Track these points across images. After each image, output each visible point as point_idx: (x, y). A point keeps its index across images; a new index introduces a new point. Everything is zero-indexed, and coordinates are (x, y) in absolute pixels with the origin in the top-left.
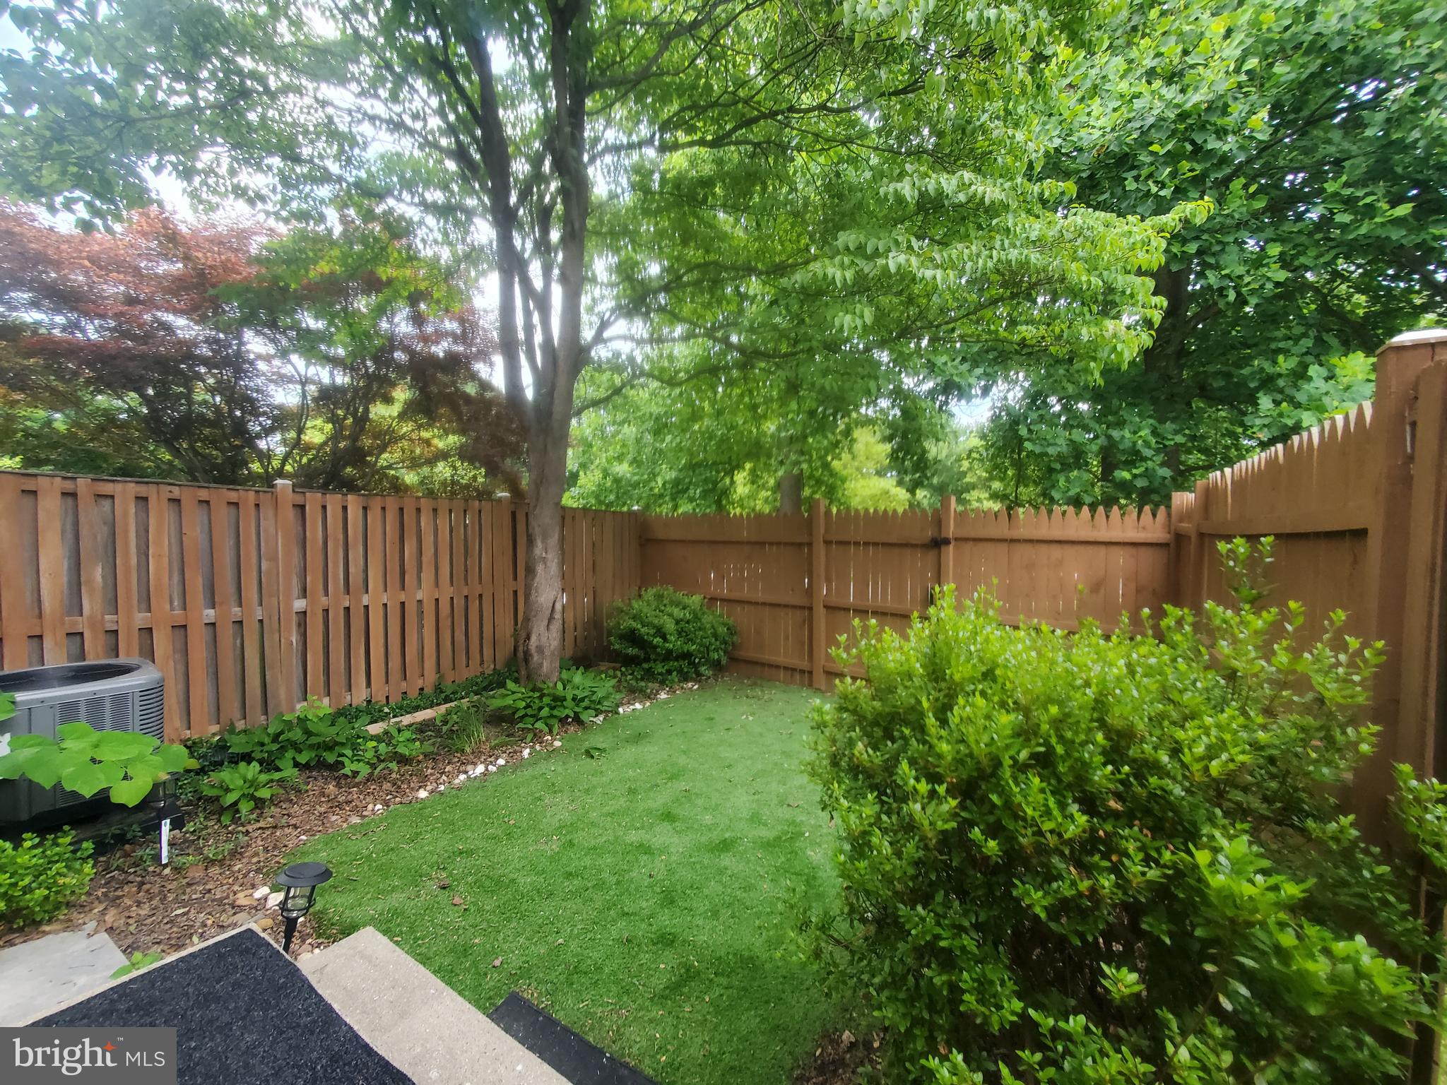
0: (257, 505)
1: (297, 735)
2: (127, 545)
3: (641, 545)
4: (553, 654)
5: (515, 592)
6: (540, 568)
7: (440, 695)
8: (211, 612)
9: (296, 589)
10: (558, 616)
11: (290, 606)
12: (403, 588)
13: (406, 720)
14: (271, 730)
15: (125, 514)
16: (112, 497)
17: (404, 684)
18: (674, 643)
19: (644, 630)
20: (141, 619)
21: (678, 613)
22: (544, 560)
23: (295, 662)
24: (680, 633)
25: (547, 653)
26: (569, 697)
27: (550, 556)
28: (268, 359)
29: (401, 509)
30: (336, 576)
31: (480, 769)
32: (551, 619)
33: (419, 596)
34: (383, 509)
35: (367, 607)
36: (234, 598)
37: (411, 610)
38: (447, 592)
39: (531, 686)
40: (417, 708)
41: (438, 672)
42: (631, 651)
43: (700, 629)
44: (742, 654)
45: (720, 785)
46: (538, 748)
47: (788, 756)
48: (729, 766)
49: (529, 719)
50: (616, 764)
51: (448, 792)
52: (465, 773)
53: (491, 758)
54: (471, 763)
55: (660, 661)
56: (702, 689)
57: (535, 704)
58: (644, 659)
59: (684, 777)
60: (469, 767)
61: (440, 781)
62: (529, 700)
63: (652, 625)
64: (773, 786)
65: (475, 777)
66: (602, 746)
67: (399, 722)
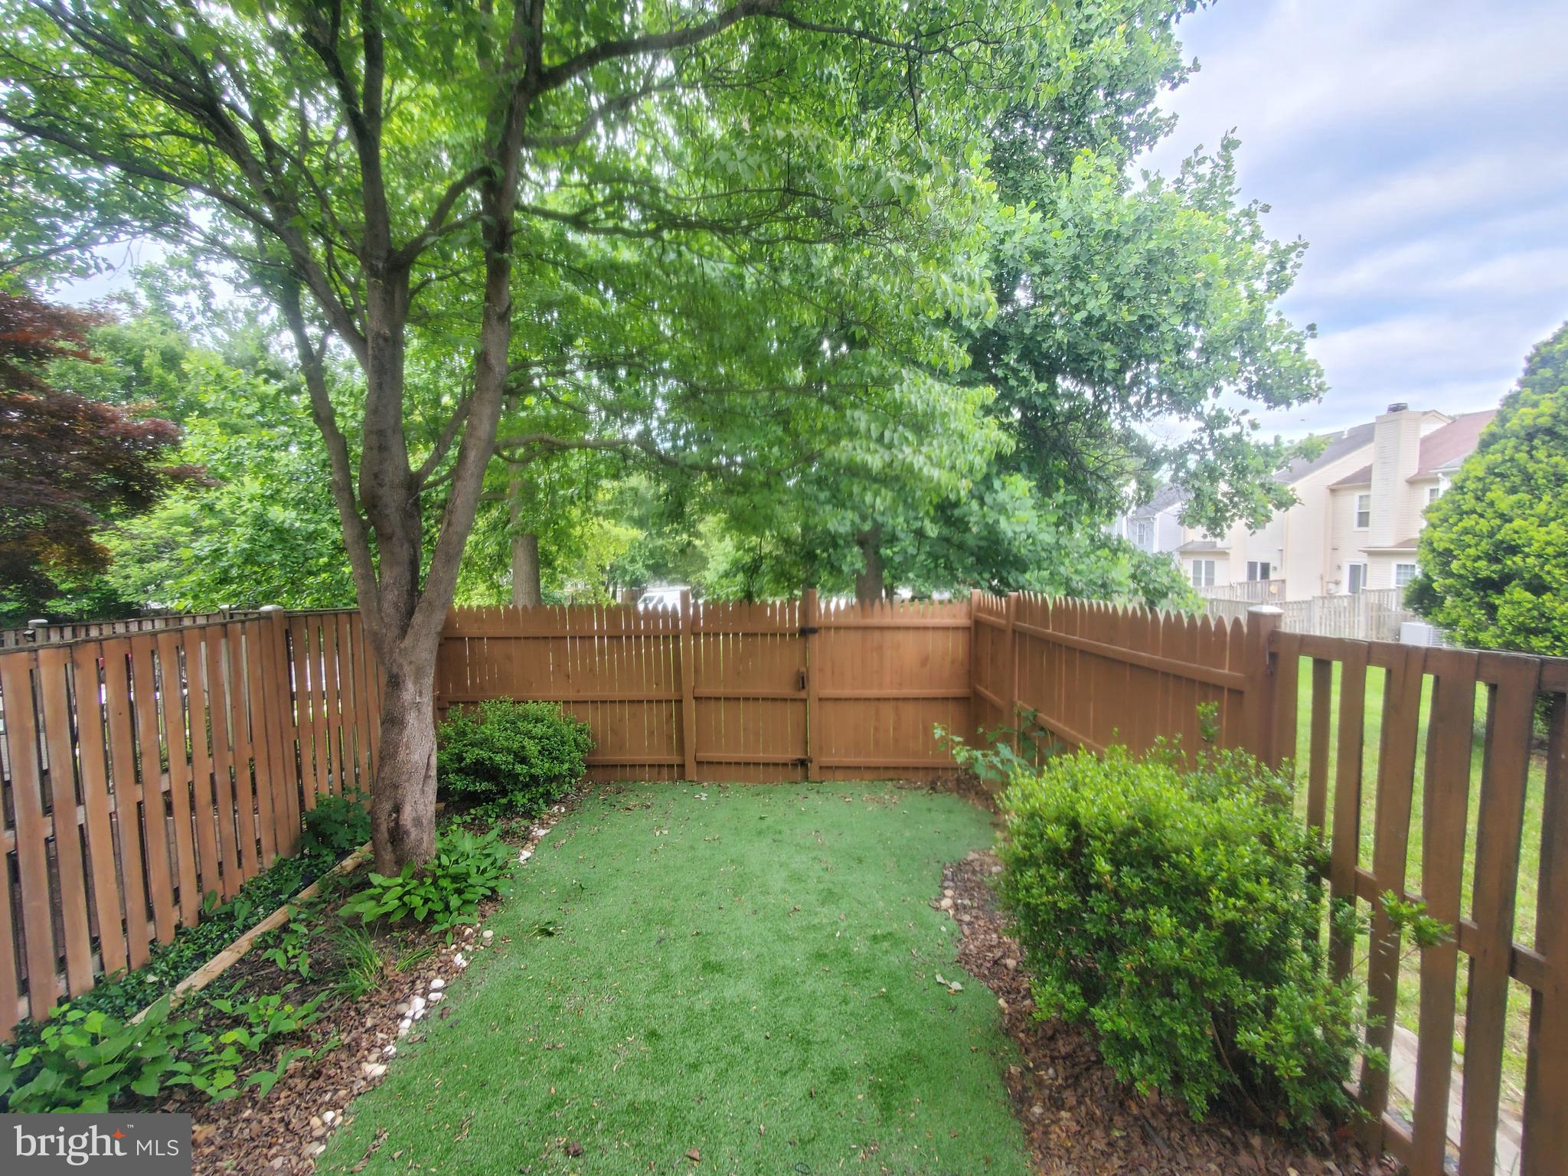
4: (431, 823)
5: (296, 743)
6: (411, 718)
7: (220, 926)
10: (434, 773)
13: (199, 979)
18: (540, 767)
19: (498, 758)
21: (539, 730)
22: (418, 707)
24: (542, 751)
25: (425, 824)
26: (471, 872)
27: (423, 700)
31: (419, 1003)
32: (427, 777)
33: (164, 786)
37: (153, 809)
39: (407, 872)
40: (202, 957)
42: (482, 786)
43: (563, 743)
44: (600, 758)
45: (716, 916)
46: (469, 948)
47: (741, 864)
48: (703, 894)
49: (439, 917)
50: (589, 932)
51: (408, 1049)
52: (402, 1017)
53: (420, 985)
54: (397, 1002)
55: (520, 790)
56: (571, 809)
57: (433, 894)
58: (499, 792)
59: (676, 921)
60: (402, 1008)
61: (379, 1042)
62: (422, 892)
63: (509, 751)
64: (761, 899)
65: (424, 1016)
66: (547, 917)
67: (189, 989)
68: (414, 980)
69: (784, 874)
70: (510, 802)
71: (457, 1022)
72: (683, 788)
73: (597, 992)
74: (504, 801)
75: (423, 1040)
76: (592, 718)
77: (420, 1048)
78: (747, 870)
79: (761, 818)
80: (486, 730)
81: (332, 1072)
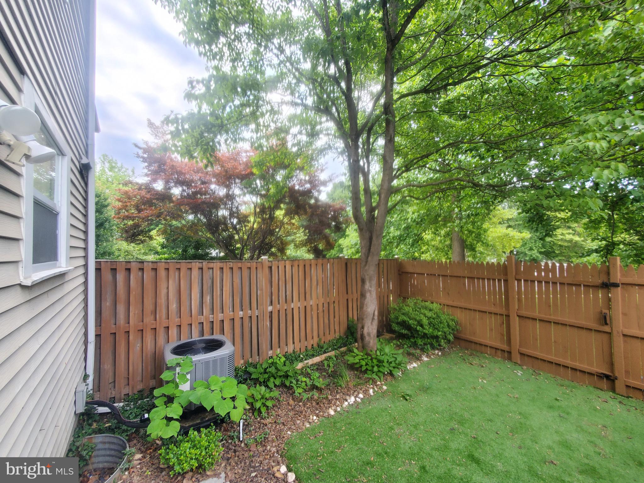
0: (256, 268)
1: (272, 370)
2: (217, 286)
3: (399, 274)
4: (374, 336)
5: (347, 300)
6: (368, 295)
7: (320, 349)
8: (241, 313)
9: (269, 303)
10: (376, 318)
11: (267, 309)
12: (305, 300)
13: (310, 362)
14: (263, 366)
15: (216, 273)
16: (213, 268)
17: (306, 343)
18: (429, 330)
19: (411, 322)
20: (220, 316)
21: (429, 314)
22: (370, 291)
23: (269, 333)
24: (430, 324)
25: (372, 336)
26: (385, 361)
27: (372, 289)
28: (239, 196)
29: (305, 265)
30: (282, 296)
31: (352, 400)
32: (373, 319)
33: (311, 303)
34: (298, 266)
35: (293, 309)
36: (248, 306)
37: (308, 309)
38: (322, 300)
39: (365, 352)
40: (313, 356)
41: (318, 337)
42: (404, 332)
43: (441, 323)
44: (462, 336)
45: (492, 436)
46: (376, 389)
47: (526, 418)
48: (491, 420)
49: (369, 372)
50: (422, 407)
51: (342, 412)
52: (347, 400)
53: (356, 393)
54: (348, 395)
55: (420, 338)
56: (443, 354)
57: (370, 363)
58: (411, 336)
59: (466, 425)
60: (348, 397)
61: (337, 404)
62: (366, 361)
63: (416, 320)
64: (528, 443)
65: (352, 404)
66: (409, 392)
67: (308, 363)
68: (354, 390)
69: (557, 438)
70: (415, 342)
71: (359, 412)
72: (509, 365)
73: (411, 434)
74: (413, 340)
75: (348, 412)
76: (459, 315)
77: (346, 414)
78: (528, 423)
79: (556, 399)
80: (406, 309)
81: (322, 405)
